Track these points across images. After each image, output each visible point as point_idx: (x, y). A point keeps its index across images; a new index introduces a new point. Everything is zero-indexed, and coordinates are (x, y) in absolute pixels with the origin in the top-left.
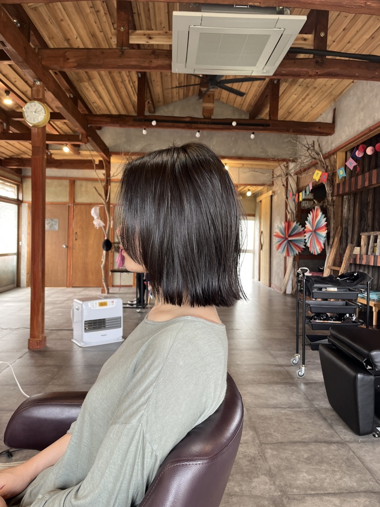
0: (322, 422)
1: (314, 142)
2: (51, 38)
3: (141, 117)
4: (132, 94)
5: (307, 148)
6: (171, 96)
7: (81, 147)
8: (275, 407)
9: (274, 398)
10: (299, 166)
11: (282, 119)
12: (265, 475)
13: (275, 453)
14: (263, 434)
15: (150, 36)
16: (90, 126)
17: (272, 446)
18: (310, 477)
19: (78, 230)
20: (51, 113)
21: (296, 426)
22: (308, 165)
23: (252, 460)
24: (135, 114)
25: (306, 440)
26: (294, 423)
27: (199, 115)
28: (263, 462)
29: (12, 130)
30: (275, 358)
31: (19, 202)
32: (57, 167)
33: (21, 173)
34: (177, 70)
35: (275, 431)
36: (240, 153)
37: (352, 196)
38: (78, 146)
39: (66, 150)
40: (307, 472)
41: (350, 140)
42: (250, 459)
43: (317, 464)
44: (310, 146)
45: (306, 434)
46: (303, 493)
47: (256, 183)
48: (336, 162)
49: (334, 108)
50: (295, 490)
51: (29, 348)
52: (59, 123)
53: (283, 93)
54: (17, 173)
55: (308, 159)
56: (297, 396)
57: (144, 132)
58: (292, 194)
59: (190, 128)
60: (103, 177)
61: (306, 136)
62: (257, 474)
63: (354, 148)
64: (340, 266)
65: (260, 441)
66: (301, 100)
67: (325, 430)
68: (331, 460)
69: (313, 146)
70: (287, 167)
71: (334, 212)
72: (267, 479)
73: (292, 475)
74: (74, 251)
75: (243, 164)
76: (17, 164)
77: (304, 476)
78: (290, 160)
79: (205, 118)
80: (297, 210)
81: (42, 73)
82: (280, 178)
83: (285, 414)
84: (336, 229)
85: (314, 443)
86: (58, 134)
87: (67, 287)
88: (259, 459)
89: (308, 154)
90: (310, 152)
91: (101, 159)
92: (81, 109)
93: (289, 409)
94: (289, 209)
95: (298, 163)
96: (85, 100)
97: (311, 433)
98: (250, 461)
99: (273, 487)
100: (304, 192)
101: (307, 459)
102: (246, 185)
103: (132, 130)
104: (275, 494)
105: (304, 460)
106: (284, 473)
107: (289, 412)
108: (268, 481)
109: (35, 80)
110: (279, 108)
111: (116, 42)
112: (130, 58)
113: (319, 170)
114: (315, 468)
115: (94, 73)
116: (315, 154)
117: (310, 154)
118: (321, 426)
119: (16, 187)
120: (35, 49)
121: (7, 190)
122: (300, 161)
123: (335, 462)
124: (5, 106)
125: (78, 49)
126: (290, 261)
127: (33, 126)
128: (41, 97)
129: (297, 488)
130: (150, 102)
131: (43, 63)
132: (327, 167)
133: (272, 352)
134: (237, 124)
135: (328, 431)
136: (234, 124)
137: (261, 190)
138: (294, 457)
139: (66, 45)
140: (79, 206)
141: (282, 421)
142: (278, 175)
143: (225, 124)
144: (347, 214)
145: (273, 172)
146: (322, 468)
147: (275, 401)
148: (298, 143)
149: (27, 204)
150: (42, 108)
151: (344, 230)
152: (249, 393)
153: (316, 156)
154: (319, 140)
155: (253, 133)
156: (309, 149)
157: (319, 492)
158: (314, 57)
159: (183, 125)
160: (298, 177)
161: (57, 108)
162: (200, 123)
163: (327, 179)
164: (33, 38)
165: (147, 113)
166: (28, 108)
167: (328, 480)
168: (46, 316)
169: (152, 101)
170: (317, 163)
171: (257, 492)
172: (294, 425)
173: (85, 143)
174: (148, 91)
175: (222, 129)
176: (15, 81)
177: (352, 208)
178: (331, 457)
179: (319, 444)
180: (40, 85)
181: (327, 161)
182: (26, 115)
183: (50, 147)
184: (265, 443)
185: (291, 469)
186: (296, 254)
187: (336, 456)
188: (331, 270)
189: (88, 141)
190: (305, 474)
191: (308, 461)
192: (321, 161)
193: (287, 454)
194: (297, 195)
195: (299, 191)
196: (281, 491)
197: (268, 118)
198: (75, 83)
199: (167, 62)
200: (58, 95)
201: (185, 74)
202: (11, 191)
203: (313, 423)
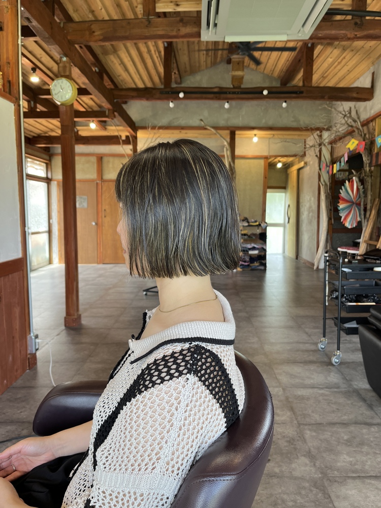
0: (361, 403)
1: (350, 108)
2: (76, 11)
3: (168, 90)
4: (158, 64)
5: (343, 114)
6: (198, 65)
7: (107, 123)
8: (313, 387)
9: (310, 378)
10: (334, 135)
11: (315, 85)
12: (304, 456)
13: (314, 434)
14: (301, 415)
15: (177, 3)
16: (117, 101)
17: (310, 427)
18: (351, 459)
19: (107, 207)
20: (78, 89)
21: (335, 407)
22: (344, 134)
23: (291, 441)
24: (162, 87)
25: (345, 422)
26: (332, 403)
27: (227, 84)
28: (303, 443)
29: (40, 108)
30: (310, 336)
31: (48, 180)
32: (84, 144)
33: (49, 151)
34: (206, 38)
35: (313, 412)
36: (270, 123)
38: (105, 122)
39: (93, 126)
40: (348, 454)
42: (288, 439)
43: (357, 446)
44: (347, 113)
45: (345, 415)
46: (345, 475)
47: (287, 154)
48: (375, 130)
49: (372, 72)
50: (335, 472)
51: (65, 326)
52: (85, 99)
53: (317, 57)
54: (45, 150)
55: (344, 128)
56: (334, 376)
57: (171, 105)
58: (325, 165)
59: (219, 99)
60: (130, 152)
61: (341, 102)
62: (297, 455)
64: (377, 240)
65: (297, 421)
66: (336, 63)
67: (364, 412)
68: (372, 442)
69: (350, 113)
70: (320, 136)
71: (371, 183)
72: (307, 461)
73: (333, 457)
74: (103, 228)
75: (274, 135)
76: (45, 142)
77: (344, 459)
78: (324, 129)
79: (234, 88)
80: (330, 182)
81: (68, 48)
82: (313, 148)
83: (322, 395)
84: (373, 201)
85: (354, 425)
86: (84, 110)
87: (98, 263)
88: (298, 440)
89: (343, 122)
90: (347, 120)
91: (128, 134)
92: (107, 83)
93: (327, 389)
94: (322, 180)
95: (332, 132)
96: (110, 74)
97: (350, 414)
98: (289, 442)
99: (313, 470)
100: (338, 163)
101: (347, 440)
102: (276, 156)
103: (159, 104)
104: (316, 476)
105: (344, 442)
106: (324, 455)
107: (327, 393)
108: (308, 462)
109: (62, 55)
110: (314, 72)
111: (142, 12)
112: (157, 27)
113: (355, 139)
114: (356, 451)
115: (120, 45)
116: (351, 121)
117: (346, 122)
118: (360, 407)
119: (45, 165)
120: (60, 23)
121: (36, 169)
122: (335, 129)
123: (376, 444)
124: (32, 83)
125: (103, 21)
126: (323, 235)
127: (61, 105)
128: (67, 73)
129: (338, 470)
130: (177, 72)
131: (69, 38)
132: (365, 135)
133: (307, 330)
134: (269, 93)
135: (369, 413)
136: (265, 92)
137: (292, 161)
138: (334, 438)
139: (91, 17)
140: (107, 183)
141: (319, 402)
142: (311, 145)
143: (254, 93)
145: (305, 142)
146: (363, 450)
147: (312, 381)
148: (333, 110)
149: (56, 182)
150: (70, 85)
152: (284, 372)
154: (357, 106)
155: (285, 102)
156: (345, 116)
157: (361, 475)
158: (352, 18)
159: (212, 96)
160: (332, 147)
161: (84, 83)
162: (230, 93)
163: (365, 148)
164: (57, 12)
165: (174, 85)
166: (55, 85)
167: (369, 463)
168: (80, 294)
169: (179, 71)
170: (354, 131)
171: (297, 474)
172: (332, 406)
173: (112, 119)
174: (174, 61)
175: (252, 99)
176: (41, 58)
178: (372, 439)
179: (359, 425)
180: (67, 61)
181: (365, 128)
182: (53, 92)
183: (76, 124)
184: (304, 424)
185: (330, 450)
188: (368, 244)
189: (115, 117)
190: (345, 456)
191: (348, 443)
192: (358, 129)
193: (327, 435)
194: (331, 166)
195: (333, 162)
196: (322, 473)
197: (301, 84)
198: (101, 57)
199: (195, 30)
200: (85, 71)
201: (212, 42)
202: (40, 169)
203: (352, 404)
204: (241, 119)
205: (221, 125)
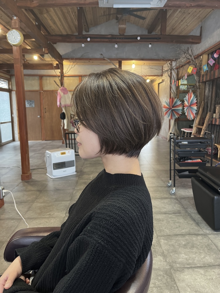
0: (192, 222)
1: (188, 48)
3: (81, 36)
4: (74, 20)
5: (184, 52)
6: (98, 20)
7: (45, 56)
8: (165, 213)
9: (164, 208)
10: (178, 64)
11: (168, 34)
12: (160, 255)
13: (166, 242)
14: (159, 230)
16: (49, 43)
17: (164, 238)
18: (187, 257)
19: (46, 106)
21: (178, 225)
22: (184, 63)
24: (77, 34)
25: (183, 234)
26: (176, 223)
27: (116, 32)
28: (159, 247)
30: (164, 182)
33: (10, 73)
34: (102, 5)
35: (165, 228)
36: (142, 57)
37: (211, 82)
38: (43, 55)
39: (36, 57)
40: (184, 253)
41: (211, 47)
43: (190, 248)
44: (186, 51)
45: (183, 230)
46: (183, 266)
47: (152, 75)
48: (202, 61)
49: (201, 26)
50: (178, 265)
51: (22, 180)
53: (169, 17)
54: (7, 73)
55: (184, 60)
56: (178, 206)
57: (83, 45)
58: (174, 81)
59: (112, 41)
60: (59, 74)
61: (183, 45)
62: (156, 255)
63: (213, 52)
64: (203, 125)
65: (157, 234)
66: (180, 21)
67: (194, 227)
68: (198, 246)
69: (188, 51)
70: (171, 65)
71: (200, 92)
73: (176, 255)
74: (45, 119)
75: (144, 63)
76: (7, 67)
77: (183, 256)
78: (173, 61)
79: (120, 35)
80: (177, 91)
81: (17, 11)
82: (167, 72)
83: (171, 218)
84: (201, 103)
85: (188, 235)
86: (30, 48)
87: (42, 140)
88: (157, 246)
89: (184, 56)
90: (186, 55)
91: (58, 63)
92: (43, 31)
93: (173, 214)
94: (172, 90)
95: (178, 62)
96: (45, 26)
97: (186, 229)
99: (165, 263)
100: (182, 80)
101: (184, 245)
102: (146, 76)
104: (167, 267)
105: (182, 246)
106: (172, 254)
107: (173, 216)
108: (162, 259)
110: (167, 26)
113: (191, 66)
114: (189, 251)
117: (186, 56)
118: (192, 224)
121: (2, 84)
122: (179, 60)
123: (201, 247)
126: (172, 122)
127: (13, 46)
129: (179, 263)
130: (86, 25)
132: (196, 64)
133: (163, 179)
134: (141, 39)
135: (197, 228)
136: (139, 38)
137: (154, 79)
138: (177, 244)
140: (46, 92)
141: (169, 222)
142: (166, 70)
143: (132, 39)
144: (208, 93)
145: (162, 68)
146: (193, 251)
147: (165, 210)
148: (178, 49)
149: (14, 92)
151: (205, 103)
153: (190, 57)
154: (192, 47)
155: (151, 44)
157: (192, 266)
159: (107, 40)
160: (177, 71)
162: (118, 38)
163: (197, 72)
166: (10, 34)
167: (197, 259)
170: (190, 62)
173: (47, 54)
174: (84, 18)
175: (131, 42)
177: (211, 90)
178: (198, 244)
179: (191, 236)
180: (17, 19)
181: (196, 60)
182: (9, 38)
184: (160, 236)
185: (175, 251)
186: (177, 118)
187: (201, 243)
188: (197, 128)
189: (49, 52)
190: (183, 255)
192: (193, 60)
193: (173, 242)
194: (177, 82)
196: (170, 266)
197: (159, 33)
199: (95, 0)
202: (5, 84)
203: (187, 222)
204: (125, 54)
205: (113, 58)
